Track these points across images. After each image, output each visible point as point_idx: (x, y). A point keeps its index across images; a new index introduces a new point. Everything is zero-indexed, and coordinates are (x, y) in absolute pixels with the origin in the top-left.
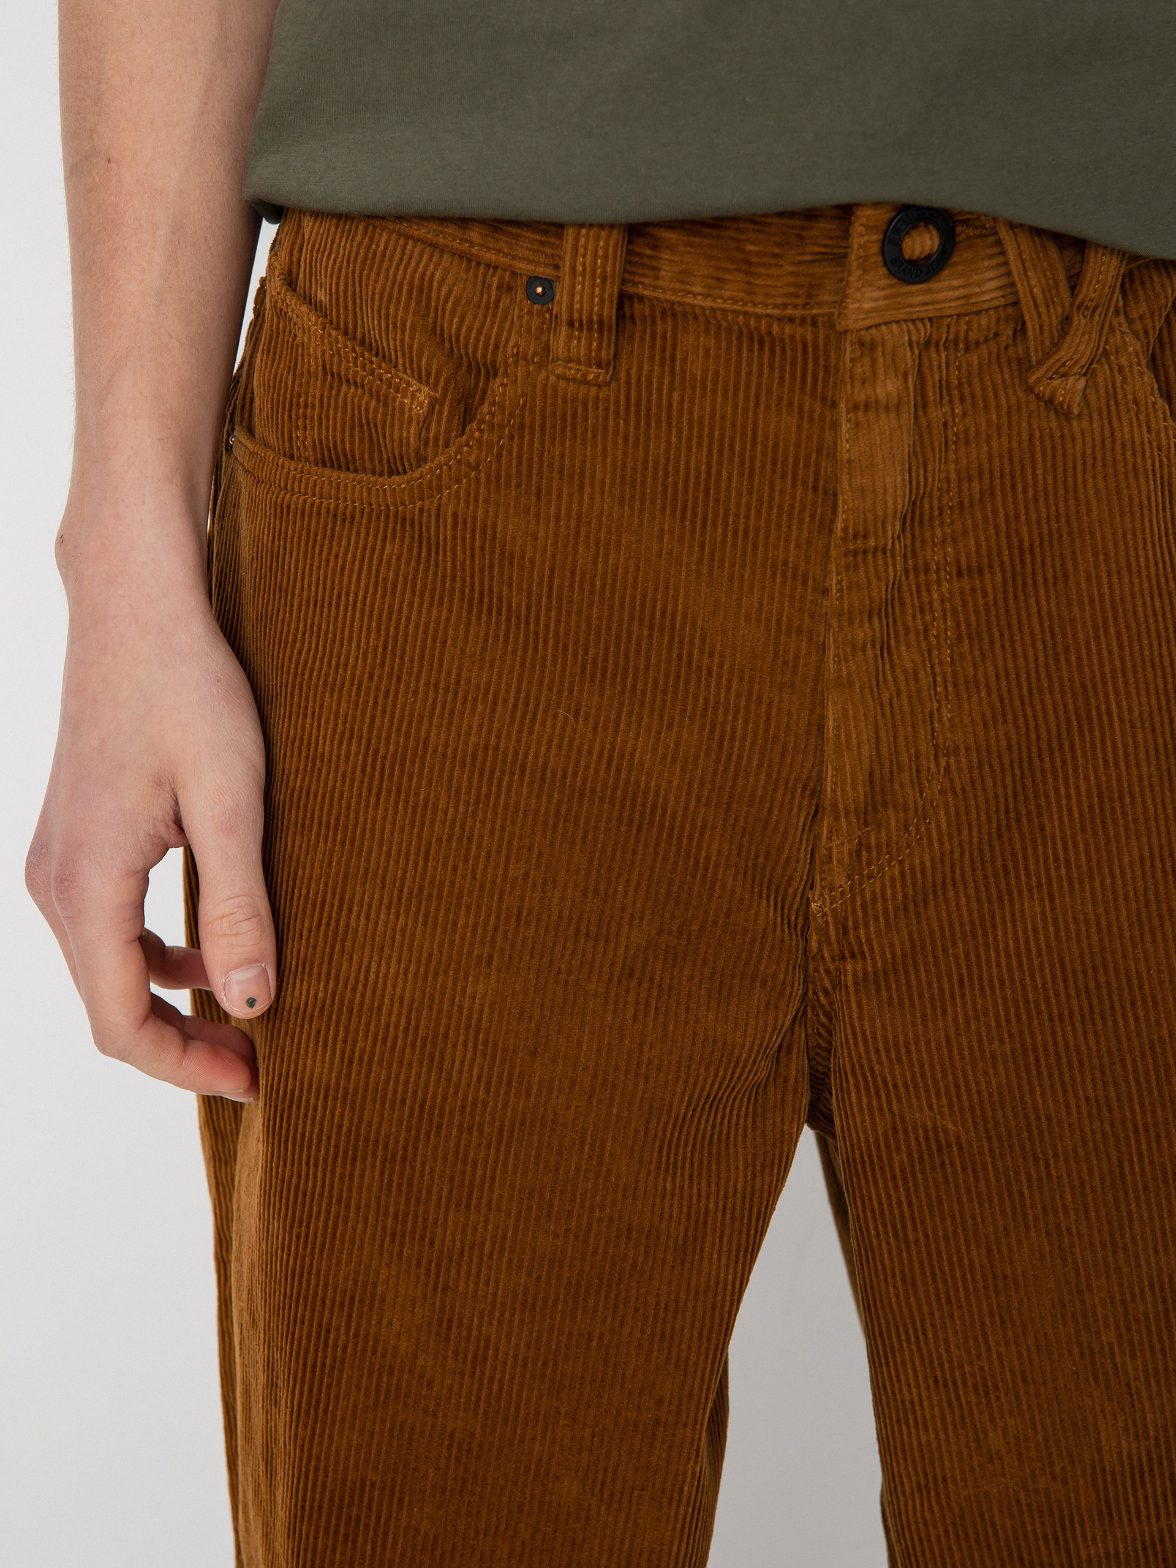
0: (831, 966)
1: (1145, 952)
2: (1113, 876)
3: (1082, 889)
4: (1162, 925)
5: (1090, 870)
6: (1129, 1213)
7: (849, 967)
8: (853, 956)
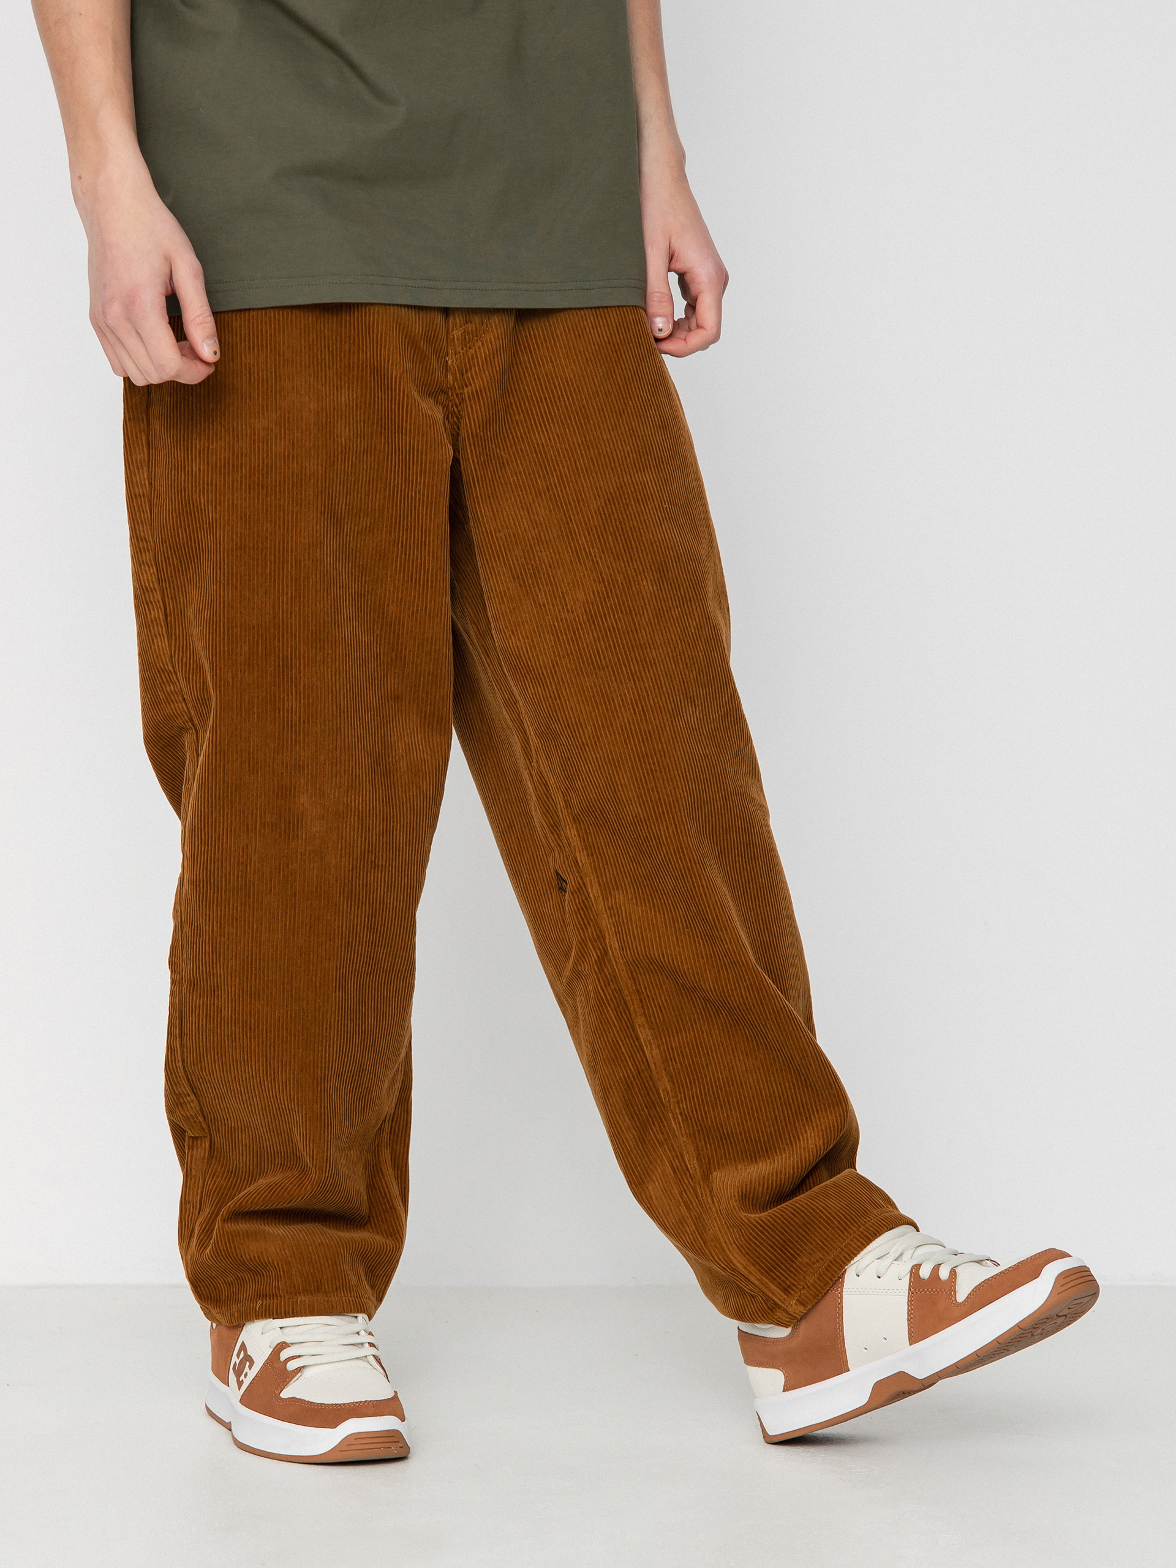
0: (458, 392)
1: (572, 369)
2: (554, 339)
3: (542, 346)
4: (577, 357)
5: (545, 339)
6: (582, 484)
7: (466, 391)
8: (466, 386)
